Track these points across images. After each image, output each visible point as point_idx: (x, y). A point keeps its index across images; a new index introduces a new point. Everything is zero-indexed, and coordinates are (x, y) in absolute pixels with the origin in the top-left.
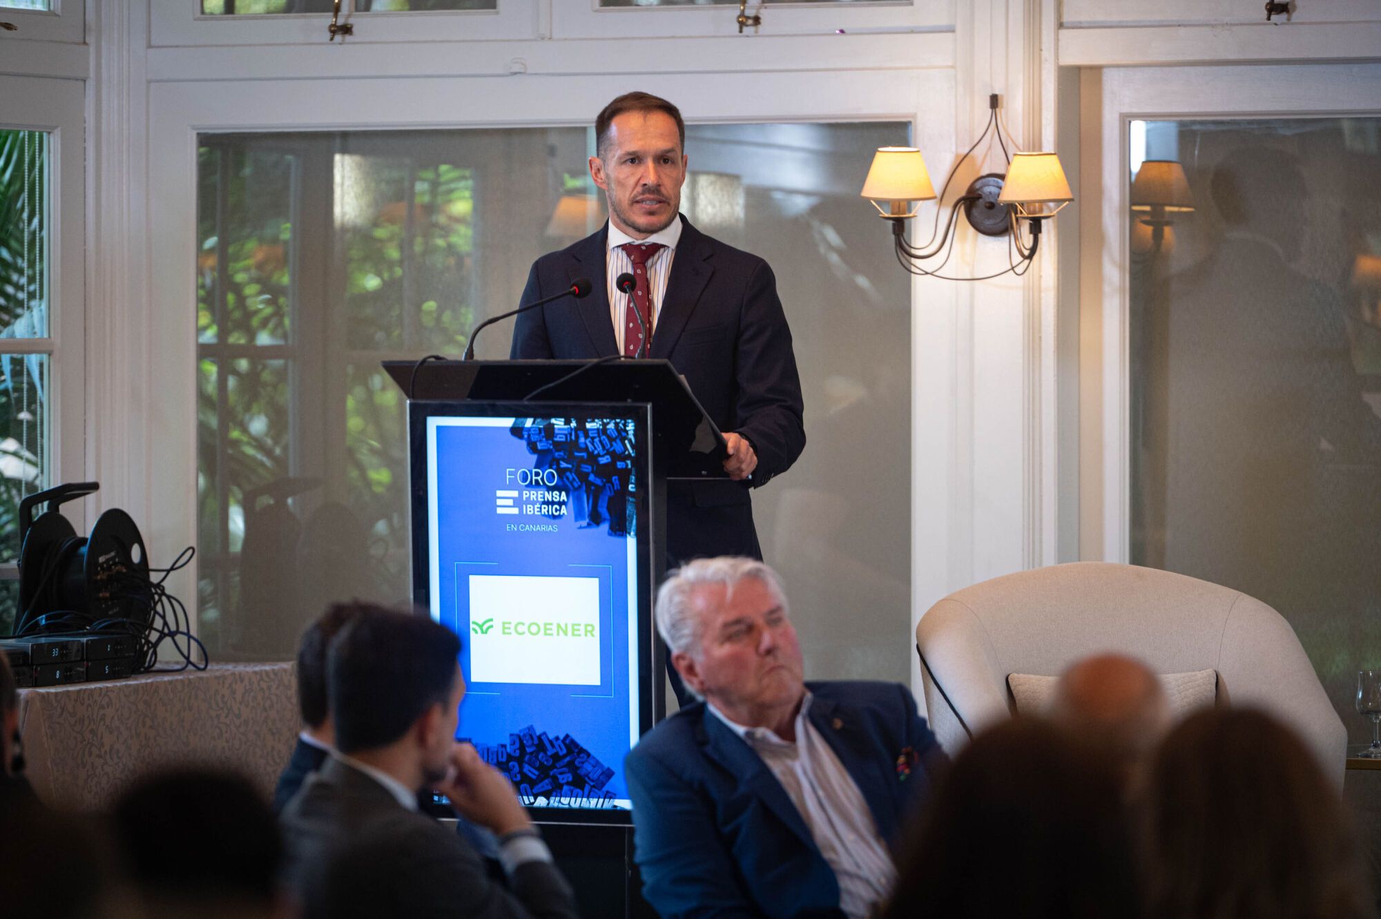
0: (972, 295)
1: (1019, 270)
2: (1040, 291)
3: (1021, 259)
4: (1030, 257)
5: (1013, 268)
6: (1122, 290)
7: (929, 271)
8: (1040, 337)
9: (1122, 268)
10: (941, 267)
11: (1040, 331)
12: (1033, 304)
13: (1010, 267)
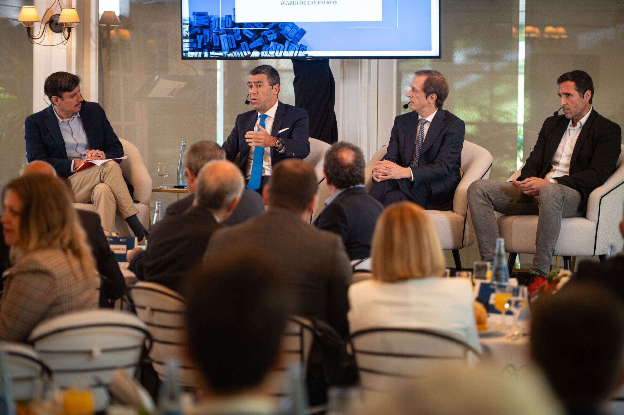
0: (51, 51)
1: (65, 43)
2: (71, 49)
3: (65, 39)
4: (67, 39)
5: (63, 42)
6: (96, 49)
7: (38, 43)
8: (71, 63)
9: (96, 43)
10: (42, 42)
11: (71, 61)
12: (69, 52)
13: (62, 42)
